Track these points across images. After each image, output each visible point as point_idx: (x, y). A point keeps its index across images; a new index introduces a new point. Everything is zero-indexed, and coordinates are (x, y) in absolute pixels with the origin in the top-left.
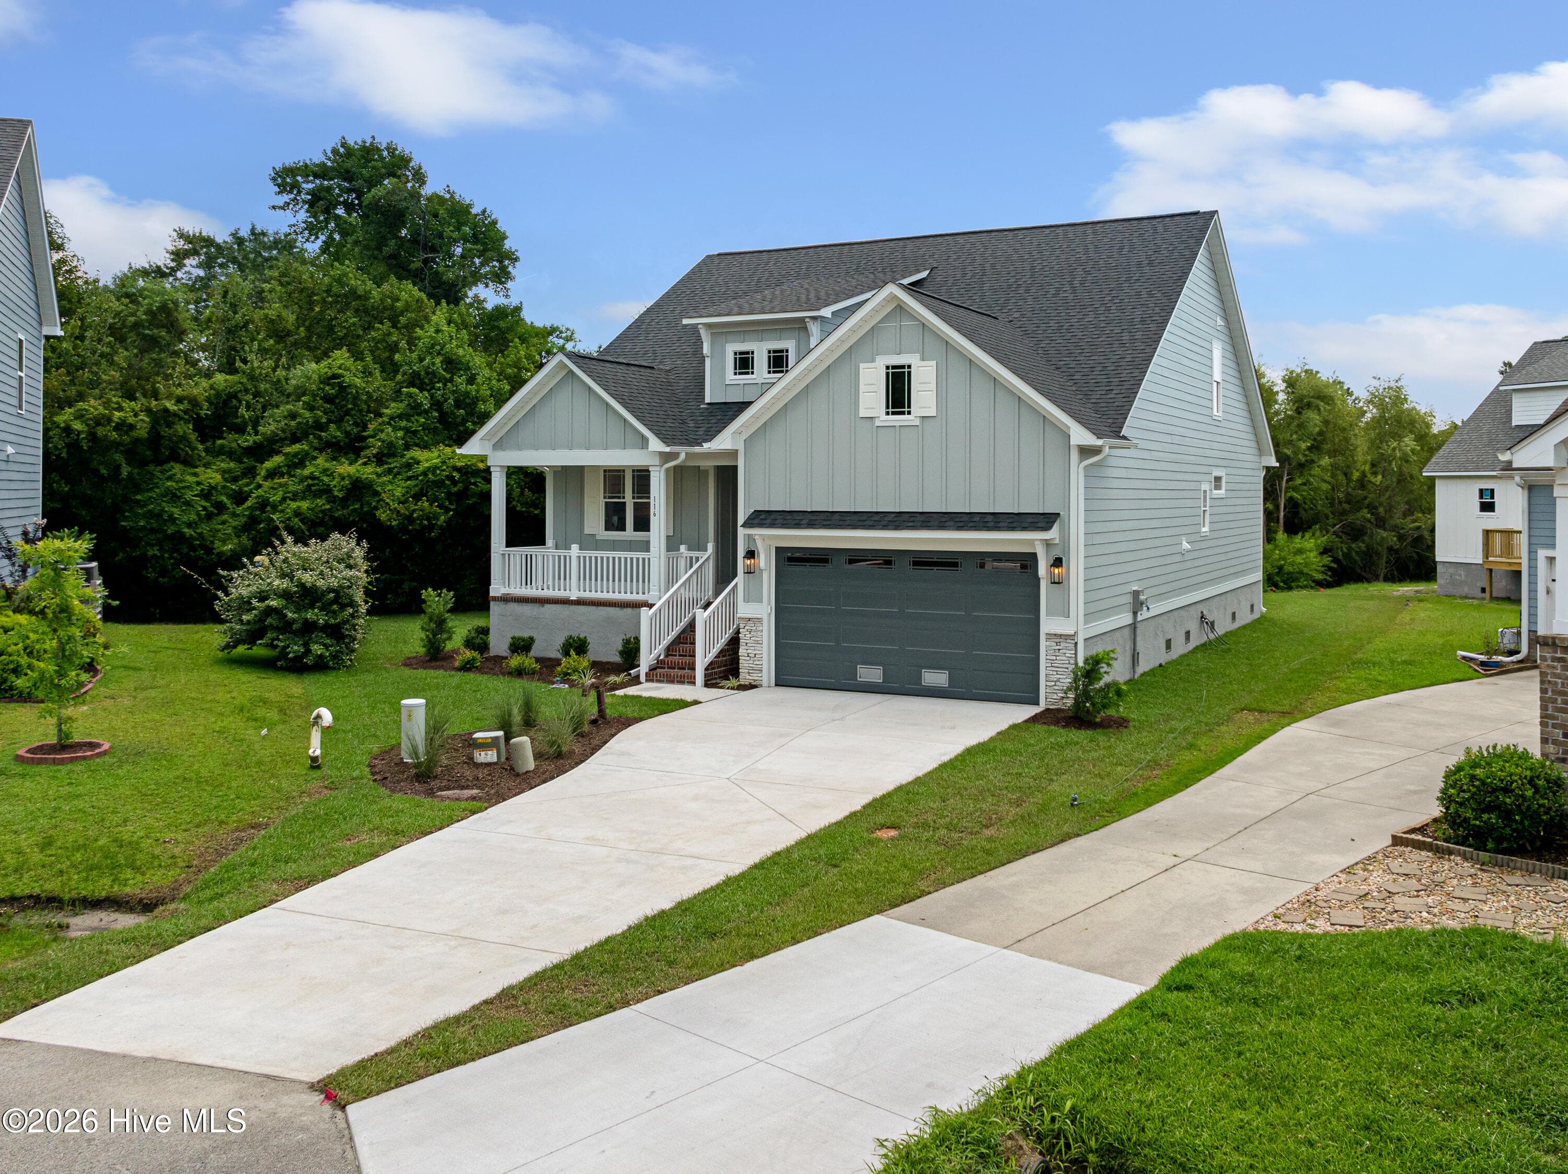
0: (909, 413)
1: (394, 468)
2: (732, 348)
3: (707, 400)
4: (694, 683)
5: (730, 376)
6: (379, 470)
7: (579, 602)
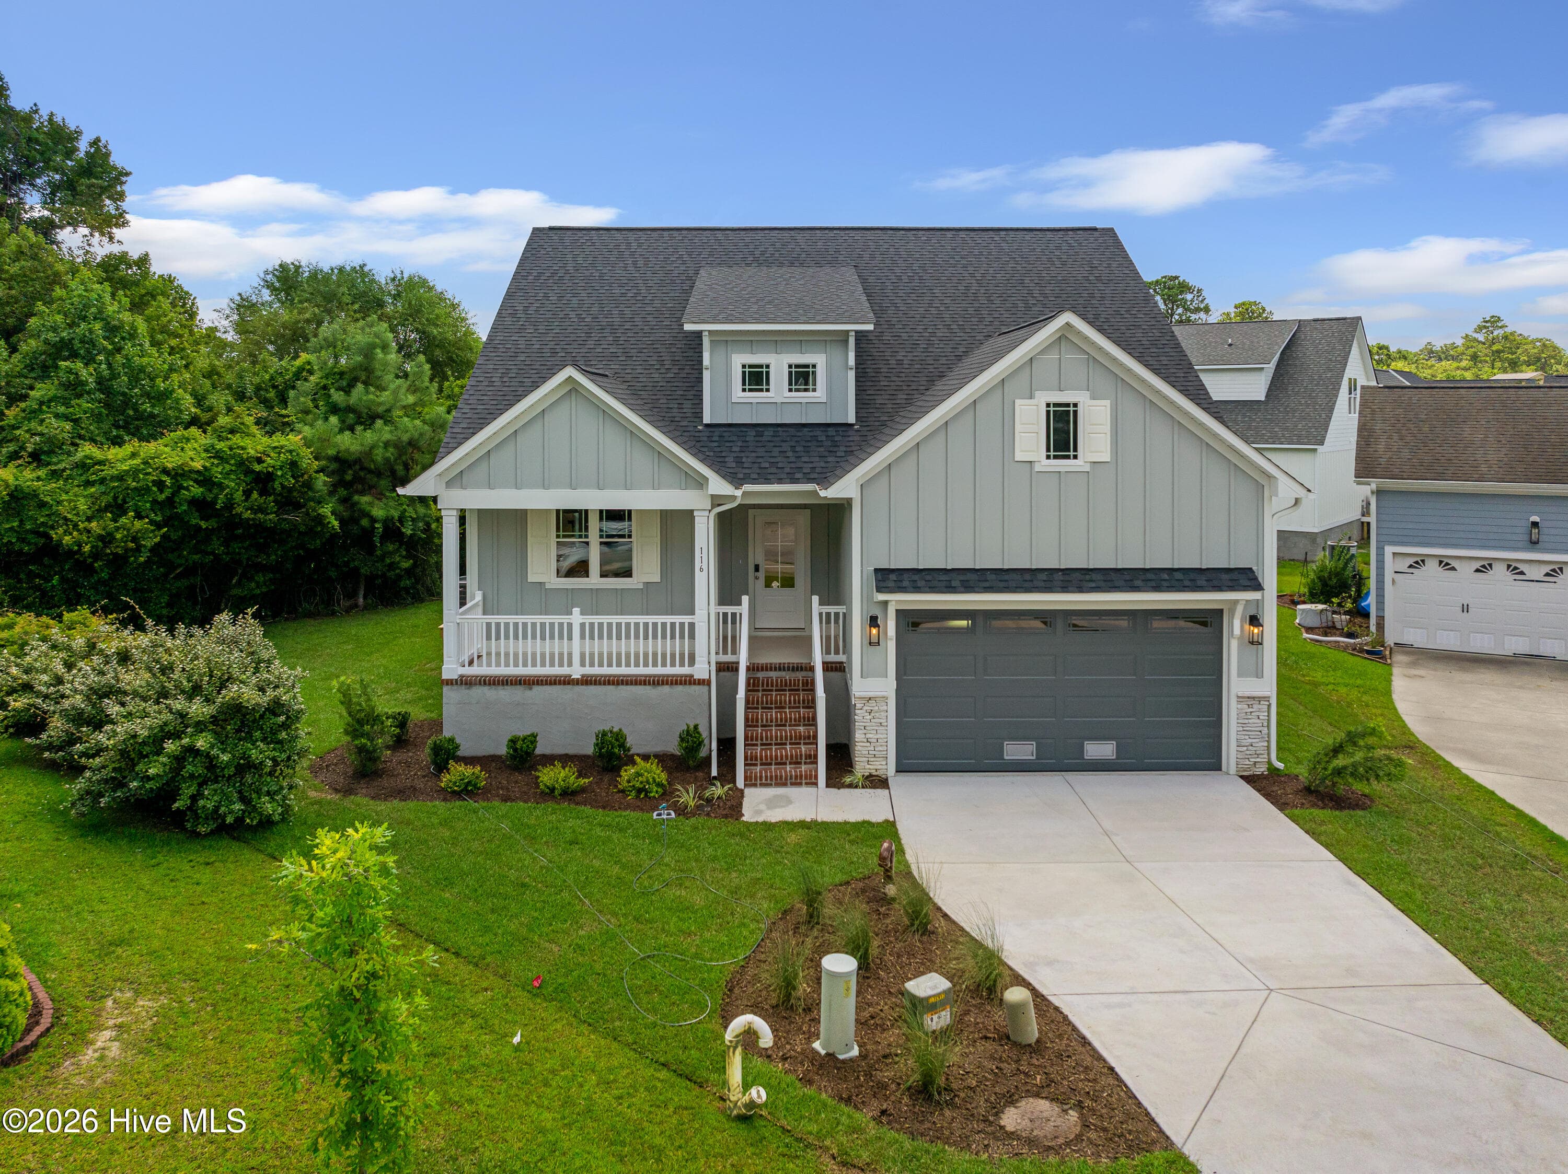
0: (1075, 457)
1: (64, 470)
2: (739, 360)
3: (707, 419)
4: (816, 784)
5: (738, 394)
6: (42, 473)
7: (587, 681)
